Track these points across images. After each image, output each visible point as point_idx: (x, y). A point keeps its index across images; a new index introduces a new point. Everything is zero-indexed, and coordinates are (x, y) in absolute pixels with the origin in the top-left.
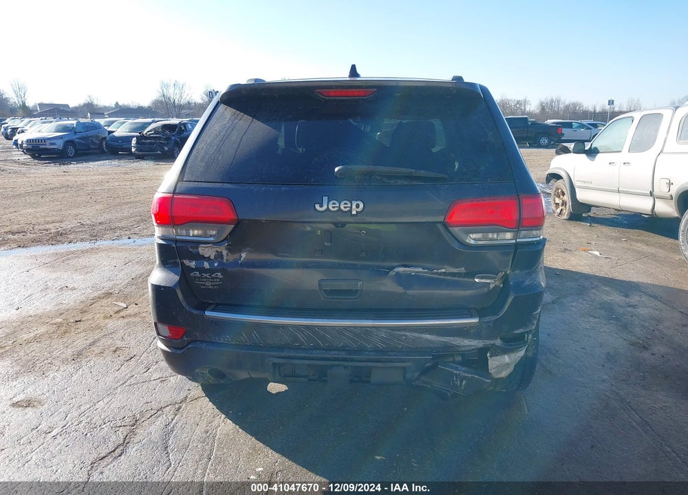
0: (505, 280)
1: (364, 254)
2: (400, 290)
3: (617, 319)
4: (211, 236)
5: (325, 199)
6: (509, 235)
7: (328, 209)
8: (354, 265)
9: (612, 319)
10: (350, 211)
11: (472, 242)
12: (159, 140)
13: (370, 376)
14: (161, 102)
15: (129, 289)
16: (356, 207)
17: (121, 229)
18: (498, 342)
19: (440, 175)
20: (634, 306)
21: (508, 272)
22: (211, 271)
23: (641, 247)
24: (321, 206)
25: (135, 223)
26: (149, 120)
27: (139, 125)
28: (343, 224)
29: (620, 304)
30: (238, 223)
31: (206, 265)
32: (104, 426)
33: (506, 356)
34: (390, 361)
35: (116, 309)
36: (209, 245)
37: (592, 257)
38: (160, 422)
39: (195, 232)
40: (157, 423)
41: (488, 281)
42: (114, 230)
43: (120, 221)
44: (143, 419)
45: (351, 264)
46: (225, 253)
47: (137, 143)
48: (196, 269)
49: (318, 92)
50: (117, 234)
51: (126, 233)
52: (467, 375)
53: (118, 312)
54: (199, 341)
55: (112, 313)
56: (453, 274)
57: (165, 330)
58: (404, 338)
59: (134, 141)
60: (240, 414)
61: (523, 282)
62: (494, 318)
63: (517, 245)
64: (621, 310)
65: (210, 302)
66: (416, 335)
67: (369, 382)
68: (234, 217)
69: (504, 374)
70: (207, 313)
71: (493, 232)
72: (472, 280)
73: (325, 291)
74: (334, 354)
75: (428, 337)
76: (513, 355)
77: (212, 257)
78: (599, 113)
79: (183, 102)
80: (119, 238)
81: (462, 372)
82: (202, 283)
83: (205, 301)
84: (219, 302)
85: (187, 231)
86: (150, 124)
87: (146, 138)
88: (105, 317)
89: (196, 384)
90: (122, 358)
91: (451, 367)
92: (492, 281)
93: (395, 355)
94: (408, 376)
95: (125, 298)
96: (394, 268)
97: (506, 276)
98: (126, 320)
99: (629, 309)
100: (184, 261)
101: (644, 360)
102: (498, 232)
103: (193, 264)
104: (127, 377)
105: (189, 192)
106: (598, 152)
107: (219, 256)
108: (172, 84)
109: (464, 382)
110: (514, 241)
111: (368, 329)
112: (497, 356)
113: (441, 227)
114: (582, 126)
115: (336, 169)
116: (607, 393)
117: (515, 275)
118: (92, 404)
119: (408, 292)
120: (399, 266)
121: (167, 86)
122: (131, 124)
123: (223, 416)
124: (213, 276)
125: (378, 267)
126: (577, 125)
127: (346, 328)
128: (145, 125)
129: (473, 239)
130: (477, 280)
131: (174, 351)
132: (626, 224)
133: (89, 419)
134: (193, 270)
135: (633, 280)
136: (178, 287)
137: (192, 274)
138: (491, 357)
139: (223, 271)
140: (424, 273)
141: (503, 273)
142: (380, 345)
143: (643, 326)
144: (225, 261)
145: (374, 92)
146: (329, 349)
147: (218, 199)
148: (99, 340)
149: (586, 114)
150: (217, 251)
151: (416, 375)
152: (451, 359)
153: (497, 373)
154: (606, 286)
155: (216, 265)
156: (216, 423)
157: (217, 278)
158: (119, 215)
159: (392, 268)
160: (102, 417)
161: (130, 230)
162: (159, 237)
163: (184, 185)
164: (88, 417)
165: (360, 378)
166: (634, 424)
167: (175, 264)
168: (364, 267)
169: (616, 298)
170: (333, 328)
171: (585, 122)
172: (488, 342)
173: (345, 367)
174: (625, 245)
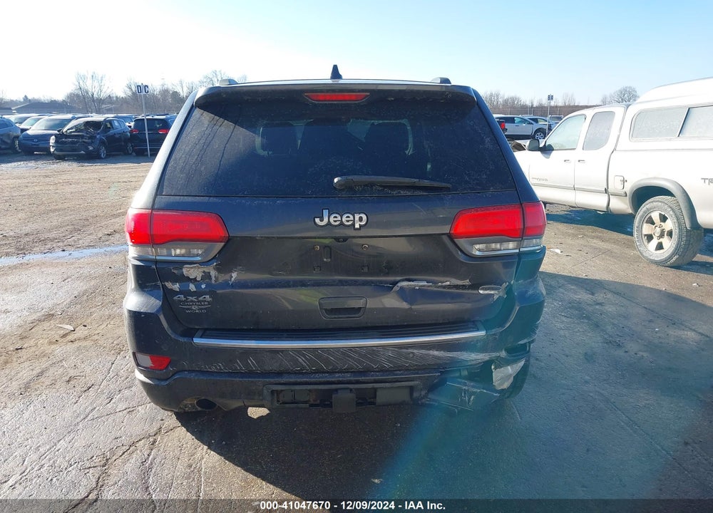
0: (509, 291)
1: (366, 270)
2: (405, 305)
3: (588, 318)
4: (197, 255)
5: (326, 213)
6: (511, 245)
7: (329, 223)
8: (356, 281)
9: (584, 318)
10: (353, 225)
11: (478, 253)
12: (82, 138)
13: (375, 397)
14: (78, 96)
15: (73, 310)
16: (359, 220)
17: (52, 240)
18: (503, 354)
19: (444, 185)
20: (600, 304)
21: (512, 282)
22: (198, 294)
23: (597, 243)
24: (322, 220)
25: (67, 233)
26: (69, 116)
27: (57, 122)
28: (345, 239)
29: (589, 302)
30: (229, 240)
31: (192, 287)
32: (70, 469)
33: (509, 367)
34: (397, 381)
35: (62, 332)
36: (195, 265)
37: (553, 255)
38: (135, 460)
39: (178, 252)
40: (133, 461)
41: (492, 292)
42: (44, 241)
43: (50, 231)
44: (114, 458)
45: (352, 280)
46: (213, 273)
47: (57, 142)
48: (180, 292)
49: (306, 96)
50: (48, 246)
51: (59, 244)
52: (475, 390)
53: (64, 336)
54: (186, 371)
55: (57, 337)
56: (457, 287)
57: (146, 360)
58: (411, 355)
59: (52, 140)
60: (224, 443)
61: (526, 292)
62: (501, 330)
63: (520, 255)
64: (590, 309)
65: (197, 327)
66: (424, 352)
67: (374, 403)
68: (224, 234)
69: (506, 385)
70: (197, 341)
71: (496, 242)
72: (475, 292)
73: (326, 310)
74: (339, 377)
75: (436, 353)
76: (514, 366)
77: (199, 279)
78: (537, 107)
79: (103, 95)
80: (51, 250)
81: (470, 387)
82: (188, 307)
83: (191, 327)
84: (206, 327)
85: (169, 249)
86: (70, 120)
87: (67, 136)
88: (50, 343)
89: (170, 413)
90: (78, 389)
91: (459, 383)
92: (496, 292)
93: (402, 374)
94: (416, 395)
95: (71, 319)
96: (397, 282)
97: (510, 287)
98: (76, 344)
99: (597, 307)
100: (166, 284)
101: (620, 358)
102: (501, 242)
103: (176, 287)
104: (87, 411)
105: (169, 207)
106: (553, 150)
107: (207, 276)
108: (90, 76)
109: (472, 397)
110: (517, 251)
111: (374, 348)
112: (501, 367)
113: (445, 239)
114: (524, 121)
115: (336, 180)
116: (591, 394)
117: (517, 284)
118: (53, 444)
119: (413, 307)
120: (403, 280)
121: (84, 78)
122: (48, 120)
123: (206, 447)
124: (201, 299)
125: (381, 282)
126: (519, 120)
127: (351, 349)
128: (64, 123)
129: (477, 249)
130: (481, 292)
131: (157, 382)
132: (579, 220)
133: (51, 462)
134: (176, 293)
135: (596, 278)
136: (161, 313)
137: (175, 298)
138: (495, 368)
139: (212, 293)
140: (429, 286)
141: (507, 283)
142: (387, 365)
143: (613, 324)
144: (213, 282)
145: (368, 96)
146: (332, 372)
147: (205, 215)
148: (47, 369)
149: (524, 109)
150: (204, 272)
151: (423, 393)
152: (457, 374)
153: (500, 385)
154: (572, 284)
155: (203, 286)
156: (198, 455)
157: (205, 301)
158: (47, 225)
159: (395, 283)
160: (67, 459)
161: (63, 242)
162: (134, 258)
163: (163, 200)
164: (50, 460)
165: (366, 400)
166: (622, 424)
167: (156, 287)
168: (365, 283)
169: (583, 296)
170: (338, 349)
171: (527, 117)
172: (494, 355)
173: (351, 390)
174: (582, 242)
